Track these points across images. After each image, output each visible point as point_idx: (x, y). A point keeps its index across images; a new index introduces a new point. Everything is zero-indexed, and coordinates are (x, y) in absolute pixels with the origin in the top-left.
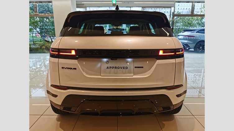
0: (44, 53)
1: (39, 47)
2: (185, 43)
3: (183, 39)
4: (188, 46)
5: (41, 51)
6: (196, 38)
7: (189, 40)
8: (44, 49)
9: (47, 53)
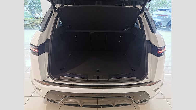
0: (34, 29)
1: (29, 23)
2: (159, 21)
3: (157, 18)
4: (161, 24)
5: (31, 27)
6: (169, 17)
7: (162, 19)
8: (33, 25)
9: (37, 29)
